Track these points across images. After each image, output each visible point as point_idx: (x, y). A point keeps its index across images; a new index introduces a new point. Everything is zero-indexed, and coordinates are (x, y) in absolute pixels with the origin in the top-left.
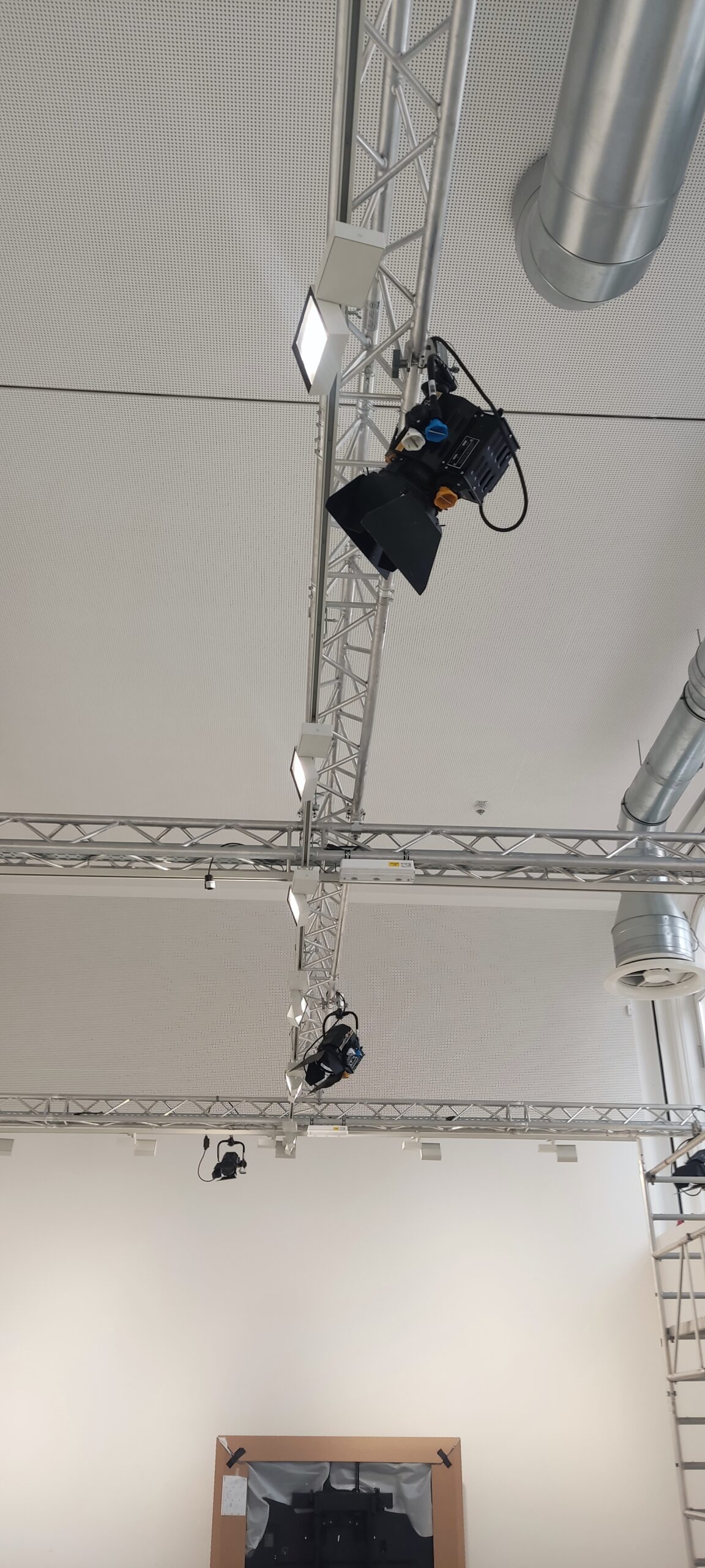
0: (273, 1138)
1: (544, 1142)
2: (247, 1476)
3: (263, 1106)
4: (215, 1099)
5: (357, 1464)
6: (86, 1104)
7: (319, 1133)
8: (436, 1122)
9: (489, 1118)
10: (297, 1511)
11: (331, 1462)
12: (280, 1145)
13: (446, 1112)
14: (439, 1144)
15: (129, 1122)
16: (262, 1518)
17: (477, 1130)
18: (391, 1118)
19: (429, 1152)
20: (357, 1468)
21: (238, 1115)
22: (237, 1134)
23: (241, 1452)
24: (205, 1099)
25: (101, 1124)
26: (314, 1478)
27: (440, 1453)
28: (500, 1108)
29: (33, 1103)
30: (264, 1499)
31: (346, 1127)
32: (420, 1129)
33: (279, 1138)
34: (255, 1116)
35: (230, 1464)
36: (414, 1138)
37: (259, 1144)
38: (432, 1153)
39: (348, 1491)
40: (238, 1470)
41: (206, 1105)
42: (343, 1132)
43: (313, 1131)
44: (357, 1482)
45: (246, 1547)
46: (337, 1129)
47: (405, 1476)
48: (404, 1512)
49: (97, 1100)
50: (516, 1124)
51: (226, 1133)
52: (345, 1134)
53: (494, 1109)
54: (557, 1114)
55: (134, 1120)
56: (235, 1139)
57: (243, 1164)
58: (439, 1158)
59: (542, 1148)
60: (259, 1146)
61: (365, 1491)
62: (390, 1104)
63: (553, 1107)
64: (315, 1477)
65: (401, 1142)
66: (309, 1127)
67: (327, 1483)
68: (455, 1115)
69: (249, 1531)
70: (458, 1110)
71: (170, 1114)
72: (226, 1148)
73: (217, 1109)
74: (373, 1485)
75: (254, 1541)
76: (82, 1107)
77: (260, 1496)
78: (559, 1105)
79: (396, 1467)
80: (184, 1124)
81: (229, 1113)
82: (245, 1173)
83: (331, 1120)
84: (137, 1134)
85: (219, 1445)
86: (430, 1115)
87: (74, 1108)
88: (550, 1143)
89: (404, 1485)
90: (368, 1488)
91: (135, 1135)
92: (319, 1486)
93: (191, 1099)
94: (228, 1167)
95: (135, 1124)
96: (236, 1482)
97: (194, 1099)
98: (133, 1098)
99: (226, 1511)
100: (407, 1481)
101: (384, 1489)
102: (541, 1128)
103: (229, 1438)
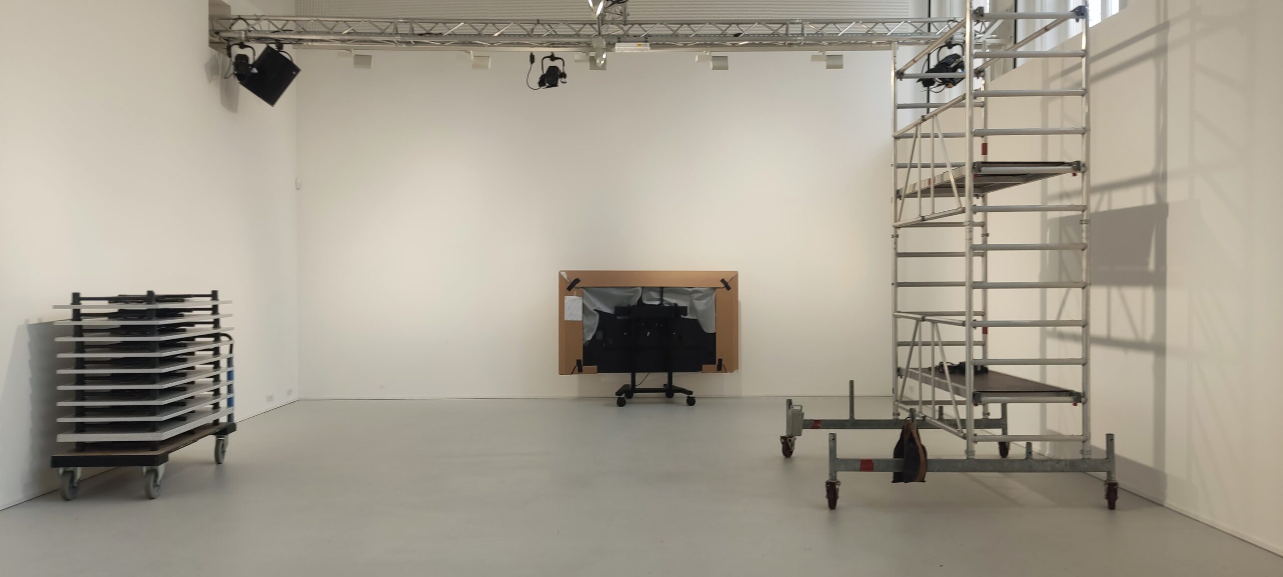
0: (588, 54)
1: (817, 53)
2: (582, 296)
3: (577, 27)
4: (536, 22)
5: (662, 288)
6: (428, 27)
7: (626, 49)
8: (725, 39)
9: (771, 34)
10: (619, 318)
11: (643, 287)
12: (593, 60)
13: (734, 30)
14: (726, 57)
15: (465, 42)
16: (594, 321)
17: (761, 45)
18: (686, 36)
19: (719, 63)
20: (662, 290)
21: (557, 35)
22: (557, 51)
23: (577, 281)
24: (528, 22)
25: (443, 43)
26: (630, 298)
27: (723, 281)
28: (780, 25)
29: (383, 26)
30: (595, 310)
31: (648, 44)
32: (712, 45)
33: (592, 54)
34: (570, 36)
35: (569, 288)
36: (706, 53)
37: (576, 59)
38: (721, 64)
39: (655, 305)
40: (575, 292)
41: (529, 27)
42: (646, 48)
43: (620, 48)
44: (661, 300)
45: (583, 339)
46: (640, 45)
47: (696, 295)
48: (695, 318)
49: (437, 23)
50: (794, 38)
51: (549, 50)
52: (647, 50)
53: (775, 27)
54: (830, 29)
55: (468, 39)
56: (556, 56)
57: (563, 75)
58: (726, 68)
59: (814, 58)
60: (576, 61)
61: (667, 305)
62: (685, 24)
63: (827, 23)
64: (632, 296)
65: (695, 55)
66: (617, 44)
67: (640, 300)
68: (741, 32)
69: (585, 330)
70: (745, 29)
71: (499, 35)
72: (548, 63)
73: (539, 30)
74: (673, 301)
75: (589, 336)
76: (424, 28)
77: (592, 309)
78: (831, 21)
79: (690, 290)
80: (512, 43)
81: (548, 33)
82: (565, 83)
83: (636, 39)
84: (473, 52)
85: (561, 277)
86: (720, 32)
87: (418, 30)
88: (821, 53)
89: (696, 302)
90: (669, 303)
91: (471, 52)
92: (634, 302)
93: (516, 22)
94: (551, 78)
95: (471, 44)
96: (574, 300)
97: (519, 22)
98: (467, 22)
99: (567, 318)
100: (698, 299)
101: (681, 304)
102: (814, 42)
103: (567, 272)
